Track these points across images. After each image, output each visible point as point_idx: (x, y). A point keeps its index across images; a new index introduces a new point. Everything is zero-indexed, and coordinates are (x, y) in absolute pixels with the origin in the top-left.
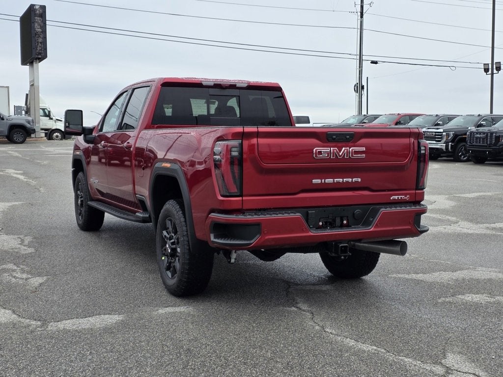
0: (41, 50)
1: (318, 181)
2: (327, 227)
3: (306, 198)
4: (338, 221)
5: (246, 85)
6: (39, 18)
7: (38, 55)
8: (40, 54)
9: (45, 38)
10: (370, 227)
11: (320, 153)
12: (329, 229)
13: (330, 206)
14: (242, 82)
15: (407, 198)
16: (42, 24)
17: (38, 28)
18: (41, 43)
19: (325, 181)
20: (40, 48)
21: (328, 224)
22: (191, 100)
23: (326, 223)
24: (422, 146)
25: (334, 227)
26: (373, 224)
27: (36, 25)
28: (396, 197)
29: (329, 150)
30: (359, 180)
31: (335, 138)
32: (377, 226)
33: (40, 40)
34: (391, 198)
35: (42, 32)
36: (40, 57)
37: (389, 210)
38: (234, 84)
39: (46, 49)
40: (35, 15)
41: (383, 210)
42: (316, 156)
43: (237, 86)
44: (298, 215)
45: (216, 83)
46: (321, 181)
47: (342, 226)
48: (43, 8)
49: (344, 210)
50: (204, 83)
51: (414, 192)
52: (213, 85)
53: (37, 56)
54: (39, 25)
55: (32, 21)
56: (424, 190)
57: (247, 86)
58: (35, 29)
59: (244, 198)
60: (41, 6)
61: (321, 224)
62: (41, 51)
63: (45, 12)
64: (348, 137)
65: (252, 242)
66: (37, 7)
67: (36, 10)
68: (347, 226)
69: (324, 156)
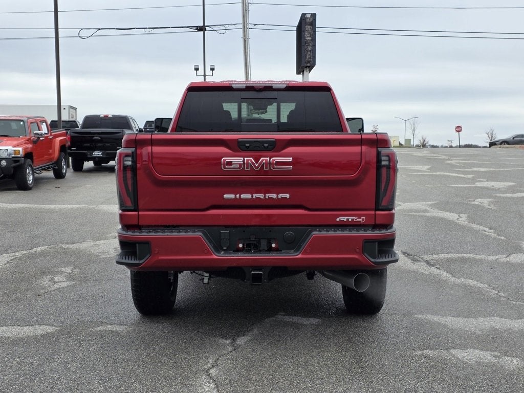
0: (310, 58)
1: (232, 196)
2: (251, 250)
3: (219, 215)
4: (264, 244)
5: (284, 86)
6: (309, 27)
7: (307, 63)
8: (309, 62)
9: (314, 46)
10: (297, 254)
11: (230, 164)
12: (254, 253)
13: (251, 226)
14: (282, 83)
15: (362, 220)
16: (312, 32)
17: (308, 37)
18: (310, 51)
19: (240, 196)
20: (309, 56)
21: (252, 247)
22: (224, 104)
23: (249, 245)
24: (384, 156)
25: (260, 251)
26: (301, 249)
27: (306, 33)
28: (345, 219)
29: (242, 161)
30: (288, 196)
31: (249, 147)
32: (305, 253)
33: (310, 48)
34: (338, 220)
35: (312, 40)
36: (309, 65)
37: (324, 233)
38: (270, 85)
39: (314, 57)
40: (306, 24)
41: (316, 233)
42: (224, 167)
43: (273, 87)
44: (198, 234)
45: (248, 85)
46: (236, 196)
47: (270, 250)
48: (314, 16)
49: (270, 231)
50: (234, 86)
51: (373, 212)
52: (245, 87)
53: (306, 65)
54: (309, 33)
55: (303, 30)
56: (393, 211)
57: (286, 87)
58: (305, 37)
59: (140, 213)
60: (311, 14)
61: (241, 246)
62: (310, 60)
63: (315, 20)
64: (267, 145)
65: (141, 262)
66: (309, 16)
67: (307, 18)
68: (277, 250)
69: (235, 167)
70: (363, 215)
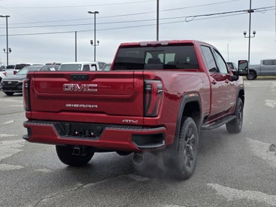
2: (81, 136)
11: (67, 87)
12: (83, 138)
15: (136, 122)
19: (73, 105)
21: (83, 134)
24: (148, 85)
28: (127, 121)
31: (75, 78)
34: (123, 121)
42: (64, 89)
43: (161, 44)
44: (52, 125)
51: (142, 118)
59: (32, 112)
61: (77, 133)
68: (93, 136)
69: (69, 89)
70: (136, 119)
